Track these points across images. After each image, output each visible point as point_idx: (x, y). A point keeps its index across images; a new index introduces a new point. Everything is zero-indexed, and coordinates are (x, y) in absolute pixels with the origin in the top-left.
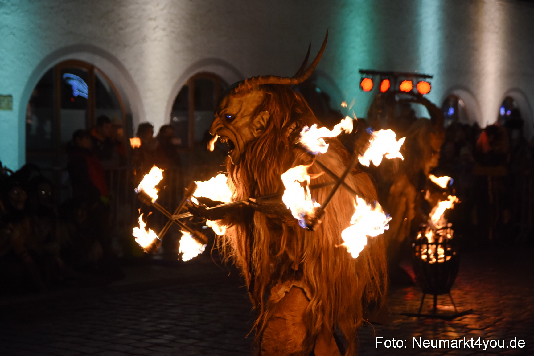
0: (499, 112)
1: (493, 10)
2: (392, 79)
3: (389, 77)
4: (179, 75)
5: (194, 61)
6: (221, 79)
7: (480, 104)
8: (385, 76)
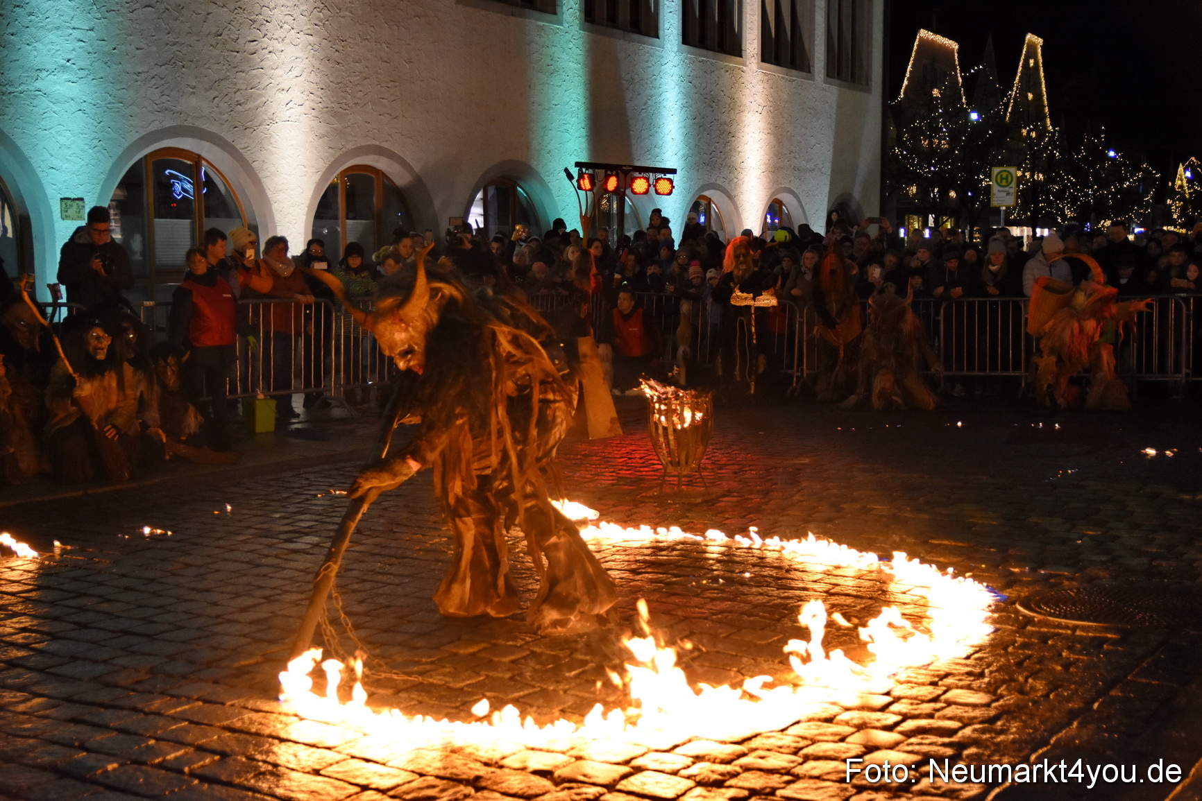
0: (766, 218)
1: (755, 81)
2: (621, 175)
3: (617, 172)
4: (324, 170)
5: (344, 150)
6: (384, 175)
7: (740, 209)
8: (612, 171)
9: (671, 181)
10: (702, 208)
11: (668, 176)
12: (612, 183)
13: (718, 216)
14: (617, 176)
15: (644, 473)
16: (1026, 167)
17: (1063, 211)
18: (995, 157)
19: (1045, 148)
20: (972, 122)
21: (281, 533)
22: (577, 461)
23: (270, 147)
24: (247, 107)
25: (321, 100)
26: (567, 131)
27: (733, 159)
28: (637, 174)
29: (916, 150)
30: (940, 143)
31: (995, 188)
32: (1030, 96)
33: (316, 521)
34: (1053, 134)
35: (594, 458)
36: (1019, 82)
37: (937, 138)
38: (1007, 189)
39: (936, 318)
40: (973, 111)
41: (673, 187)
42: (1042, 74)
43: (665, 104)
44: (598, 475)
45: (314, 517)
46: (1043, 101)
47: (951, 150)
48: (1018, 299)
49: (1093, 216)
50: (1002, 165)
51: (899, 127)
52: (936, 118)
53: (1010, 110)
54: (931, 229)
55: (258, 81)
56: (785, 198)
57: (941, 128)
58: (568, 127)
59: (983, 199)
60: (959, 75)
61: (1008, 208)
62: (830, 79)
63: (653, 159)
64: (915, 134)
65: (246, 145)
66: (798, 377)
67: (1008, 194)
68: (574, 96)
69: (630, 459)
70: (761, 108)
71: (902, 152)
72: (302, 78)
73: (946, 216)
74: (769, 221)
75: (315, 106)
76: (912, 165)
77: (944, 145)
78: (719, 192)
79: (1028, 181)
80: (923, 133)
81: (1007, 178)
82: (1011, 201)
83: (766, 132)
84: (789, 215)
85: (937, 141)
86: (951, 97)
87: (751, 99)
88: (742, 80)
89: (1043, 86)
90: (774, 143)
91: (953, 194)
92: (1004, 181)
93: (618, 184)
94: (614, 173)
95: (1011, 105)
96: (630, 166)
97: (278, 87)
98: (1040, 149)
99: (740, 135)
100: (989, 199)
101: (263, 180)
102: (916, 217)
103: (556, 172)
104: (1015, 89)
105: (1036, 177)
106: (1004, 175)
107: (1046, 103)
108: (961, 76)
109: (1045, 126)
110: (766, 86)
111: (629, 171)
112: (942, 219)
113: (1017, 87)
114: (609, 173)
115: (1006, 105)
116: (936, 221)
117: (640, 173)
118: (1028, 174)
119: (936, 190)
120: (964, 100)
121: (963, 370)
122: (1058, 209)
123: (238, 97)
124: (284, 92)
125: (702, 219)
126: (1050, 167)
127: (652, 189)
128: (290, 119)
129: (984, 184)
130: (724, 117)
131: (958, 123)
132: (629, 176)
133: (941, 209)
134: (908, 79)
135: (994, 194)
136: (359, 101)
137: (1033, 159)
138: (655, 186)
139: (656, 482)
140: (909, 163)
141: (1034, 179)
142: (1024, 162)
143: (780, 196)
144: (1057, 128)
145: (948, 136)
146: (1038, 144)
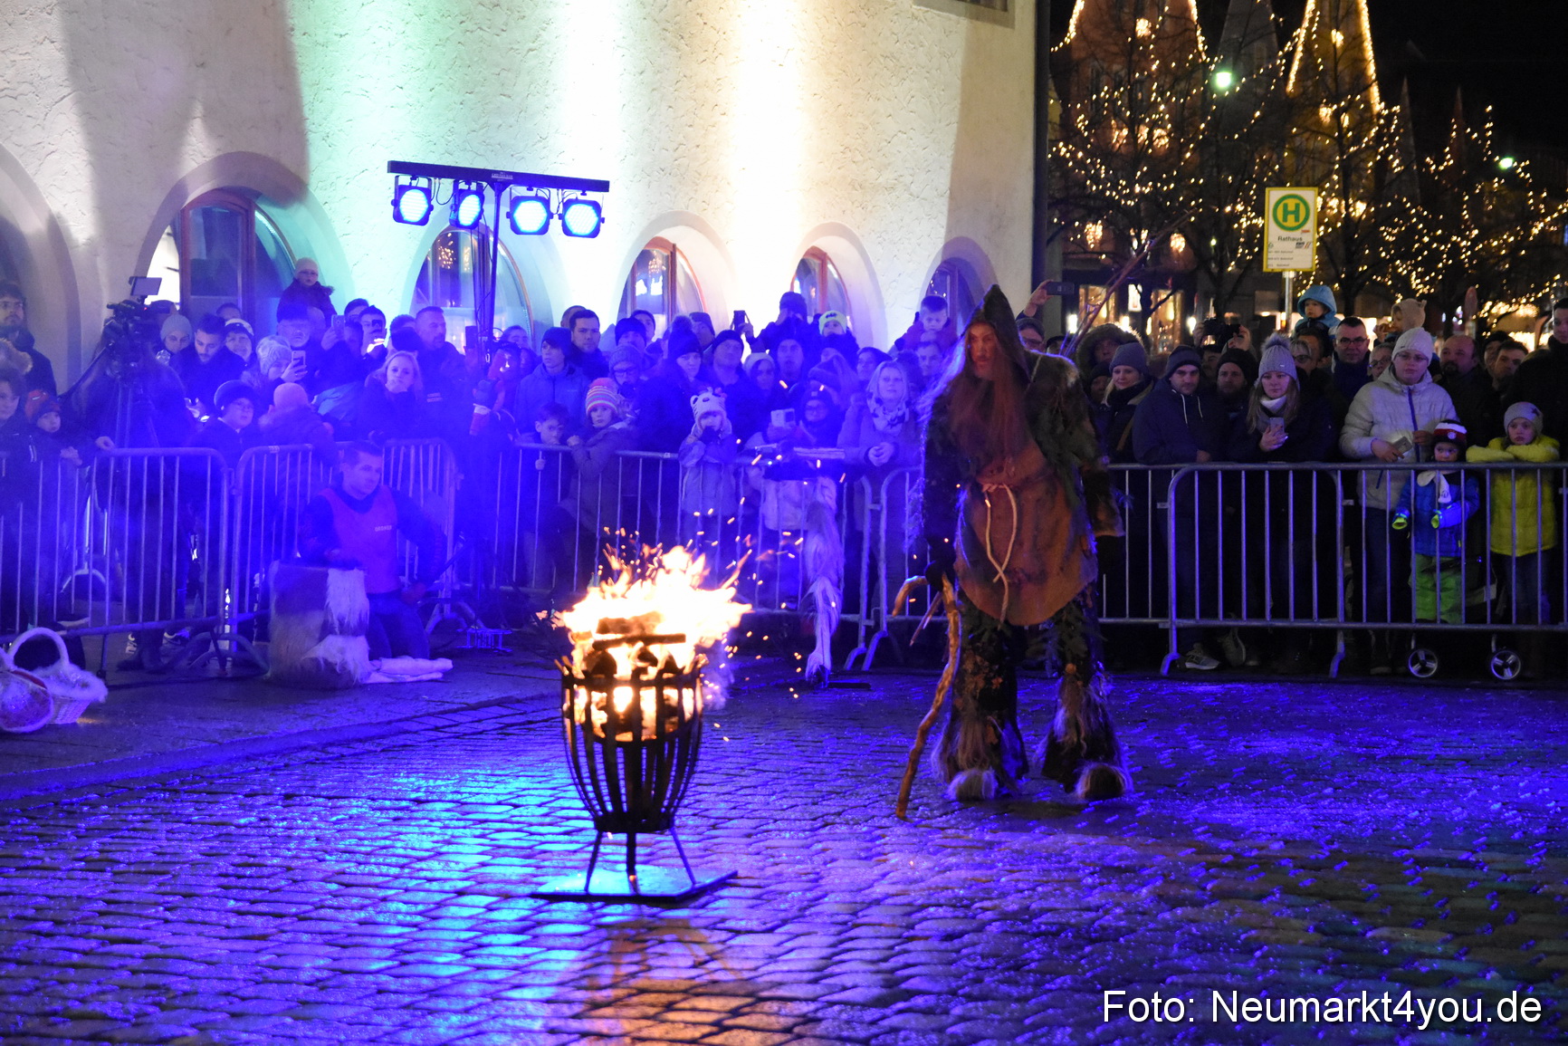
2: (489, 192)
3: (480, 187)
8: (468, 183)
9: (597, 207)
10: (657, 264)
11: (592, 195)
12: (469, 210)
13: (693, 285)
14: (480, 193)
15: (549, 838)
16: (1331, 190)
17: (1406, 281)
18: (1266, 165)
20: (1220, 94)
22: (400, 814)
28: (520, 191)
29: (1104, 152)
31: (1273, 233)
32: (1338, 37)
34: (1389, 119)
35: (439, 806)
36: (1314, 10)
37: (1147, 125)
38: (1297, 234)
39: (1159, 506)
40: (1220, 69)
41: (602, 220)
44: (448, 843)
46: (1364, 50)
47: (1177, 150)
48: (1330, 466)
49: (1471, 292)
50: (1281, 184)
51: (1064, 98)
52: (1146, 83)
53: (1295, 69)
56: (832, 246)
57: (1156, 104)
58: (365, 83)
61: (1300, 273)
64: (1101, 116)
66: (867, 627)
67: (1300, 244)
69: (516, 806)
70: (781, 54)
71: (1074, 154)
73: (1165, 288)
76: (1096, 180)
77: (1162, 139)
78: (694, 232)
79: (1336, 217)
80: (1117, 114)
81: (1296, 212)
82: (1304, 259)
84: (841, 286)
85: (1145, 130)
86: (1175, 37)
87: (762, 35)
89: (1365, 20)
91: (1178, 242)
92: (1291, 218)
94: (474, 186)
95: (1299, 55)
96: (507, 174)
98: (1360, 151)
100: (1259, 257)
102: (1100, 290)
104: (1306, 23)
105: (1351, 209)
106: (1291, 204)
107: (1369, 52)
109: (1369, 106)
111: (505, 184)
112: (1157, 296)
113: (1311, 22)
114: (463, 186)
115: (1289, 58)
116: (1144, 300)
117: (530, 189)
118: (1335, 204)
119: (1144, 234)
120: (1201, 46)
121: (1215, 616)
122: (1396, 276)
126: (1382, 189)
127: (556, 224)
129: (1244, 223)
131: (1190, 94)
132: (505, 194)
133: (1154, 275)
135: (1270, 245)
137: (1346, 172)
138: (561, 217)
139: (579, 856)
140: (1088, 176)
141: (1348, 214)
142: (1327, 177)
143: (825, 244)
144: (1397, 109)
145: (1170, 121)
146: (1357, 140)
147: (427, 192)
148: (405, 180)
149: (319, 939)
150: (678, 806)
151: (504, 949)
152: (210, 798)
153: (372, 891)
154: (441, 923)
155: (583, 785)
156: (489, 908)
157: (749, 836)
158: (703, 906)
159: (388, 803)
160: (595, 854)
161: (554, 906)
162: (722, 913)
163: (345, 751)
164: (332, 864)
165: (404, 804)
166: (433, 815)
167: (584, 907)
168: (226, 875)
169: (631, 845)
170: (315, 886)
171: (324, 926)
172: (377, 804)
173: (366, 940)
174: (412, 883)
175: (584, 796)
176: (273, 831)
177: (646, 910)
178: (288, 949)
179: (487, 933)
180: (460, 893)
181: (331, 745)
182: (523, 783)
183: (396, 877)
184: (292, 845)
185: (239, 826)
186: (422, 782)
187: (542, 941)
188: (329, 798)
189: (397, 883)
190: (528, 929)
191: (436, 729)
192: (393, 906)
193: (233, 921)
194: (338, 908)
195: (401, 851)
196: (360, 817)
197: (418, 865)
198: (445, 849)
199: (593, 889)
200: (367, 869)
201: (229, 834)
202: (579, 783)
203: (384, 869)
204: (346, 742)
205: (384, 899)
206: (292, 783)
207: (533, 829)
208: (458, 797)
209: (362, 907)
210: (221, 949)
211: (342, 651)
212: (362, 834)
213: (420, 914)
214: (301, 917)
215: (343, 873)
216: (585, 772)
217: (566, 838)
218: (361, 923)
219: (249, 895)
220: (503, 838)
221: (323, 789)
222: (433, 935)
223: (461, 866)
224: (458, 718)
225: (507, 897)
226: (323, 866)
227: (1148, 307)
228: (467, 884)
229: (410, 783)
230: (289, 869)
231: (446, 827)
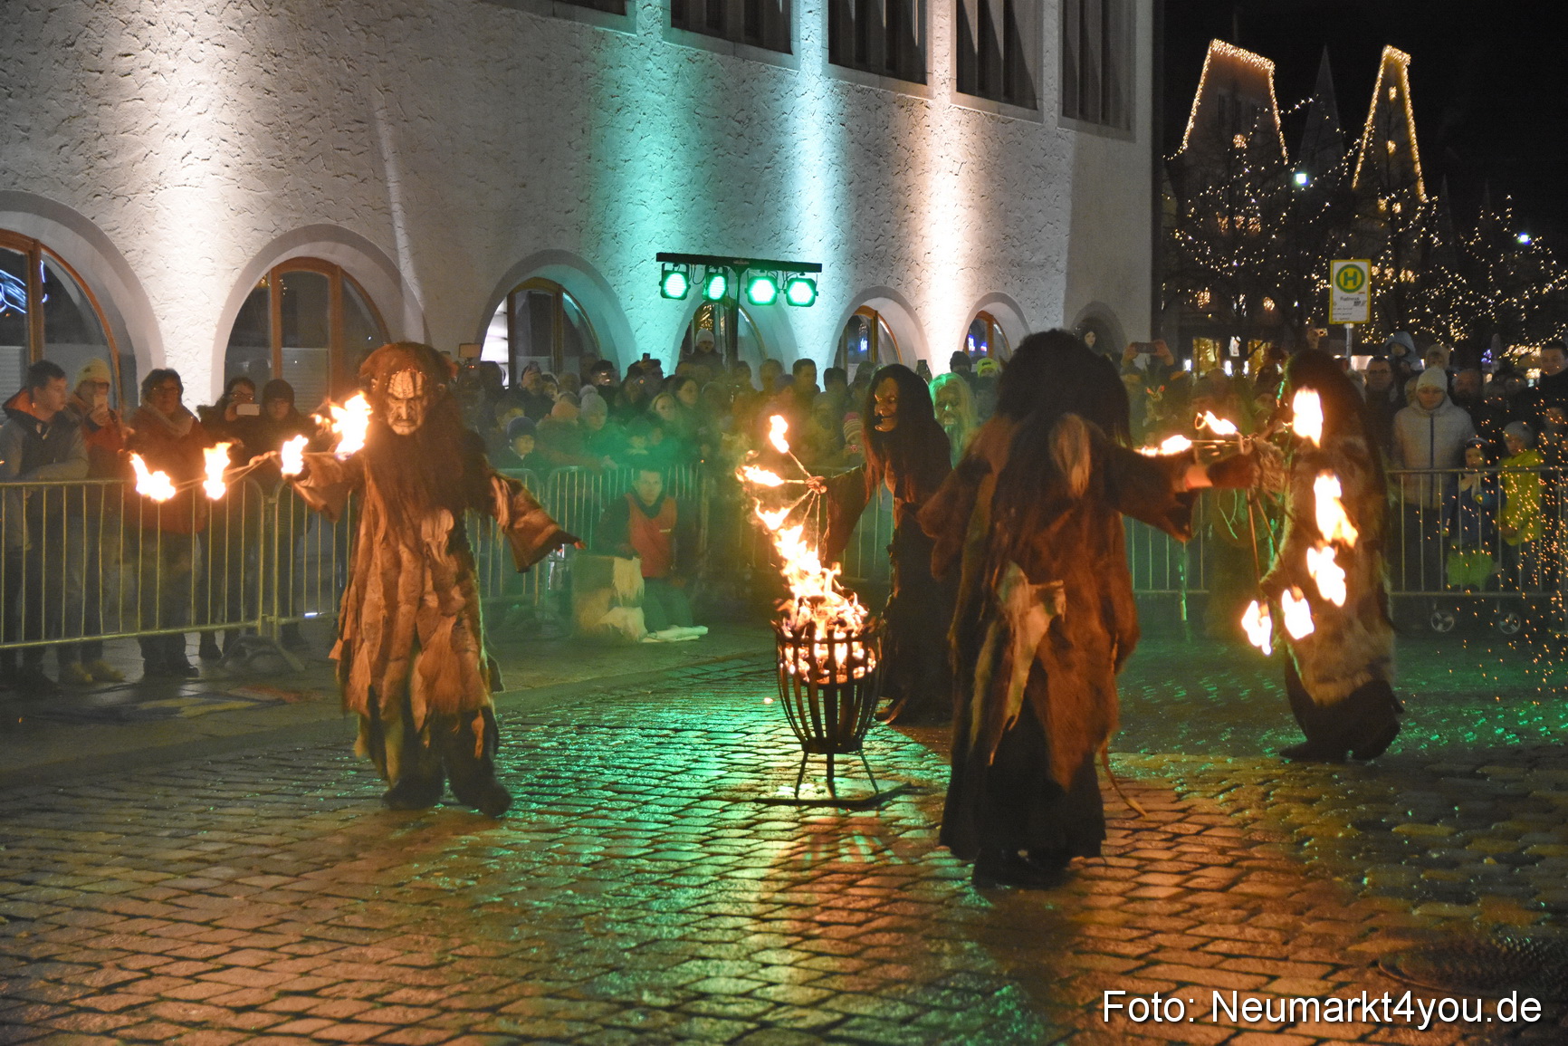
0: (967, 341)
1: (946, 123)
2: (731, 273)
3: (725, 271)
4: (243, 266)
5: (278, 233)
6: (343, 271)
7: (926, 329)
8: (717, 268)
9: (813, 284)
10: (863, 328)
11: (808, 275)
12: (717, 288)
13: (891, 341)
14: (725, 274)
15: (771, 758)
16: (1386, 260)
17: (1446, 330)
18: (1336, 243)
19: (1417, 229)
20: (1298, 189)
21: (169, 862)
22: (662, 740)
23: (154, 228)
24: (117, 161)
25: (239, 151)
26: (643, 203)
27: (912, 247)
28: (756, 272)
29: (1210, 235)
30: (1246, 222)
31: (1337, 294)
32: (1391, 146)
33: (229, 842)
34: (1429, 206)
35: (691, 734)
36: (1373, 124)
37: (1242, 215)
38: (1355, 295)
40: (1298, 171)
41: (817, 294)
42: (1410, 111)
43: (802, 158)
44: (696, 761)
45: (224, 835)
46: (1411, 154)
47: (1266, 233)
49: (1495, 338)
50: (1346, 257)
51: (1180, 196)
52: (1239, 184)
53: (1358, 169)
54: (1234, 360)
55: (135, 119)
56: (996, 309)
57: (1248, 198)
58: (644, 196)
59: (1318, 311)
60: (1276, 112)
61: (1357, 325)
62: (1068, 120)
63: (784, 249)
64: (1207, 207)
65: (114, 225)
67: (1357, 303)
68: (655, 146)
69: (748, 734)
70: (957, 166)
71: (1185, 238)
72: (208, 117)
73: (1259, 338)
74: (972, 347)
75: (229, 160)
76: (1204, 257)
77: (1255, 225)
78: (890, 302)
79: (1389, 283)
81: (1354, 279)
82: (1362, 314)
83: (966, 204)
84: (1003, 339)
85: (1241, 218)
86: (1263, 147)
87: (942, 152)
88: (926, 121)
89: (1412, 130)
90: (980, 222)
91: (1269, 304)
92: (1350, 283)
93: (727, 288)
94: (720, 270)
95: (1361, 159)
96: (745, 260)
97: (169, 130)
98: (1407, 231)
99: (924, 209)
100: (1327, 312)
101: (143, 281)
102: (1209, 341)
103: (627, 269)
104: (1366, 135)
105: (1402, 276)
106: (1351, 272)
107: (1417, 157)
108: (1280, 115)
109: (1416, 197)
110: (966, 130)
111: (745, 267)
112: (1251, 345)
113: (1370, 133)
114: (712, 270)
115: (1353, 161)
116: (1242, 347)
117: (762, 271)
118: (1389, 272)
119: (1242, 298)
120: (1284, 152)
122: (1438, 327)
123: (102, 146)
124: (178, 139)
125: (864, 345)
126: (1426, 260)
127: (782, 297)
128: (188, 183)
129: (1318, 288)
130: (898, 181)
131: (1275, 190)
132: (744, 274)
133: (1250, 328)
134: (1194, 120)
135: (1334, 304)
136: (302, 154)
137: (1396, 248)
138: (787, 292)
139: (793, 771)
140: (1196, 255)
141: (1399, 280)
142: (1382, 252)
143: (990, 308)
144: (1435, 198)
145: (1259, 211)
146: (1405, 223)
147: (686, 274)
148: (669, 266)
149: (596, 832)
150: (865, 733)
151: (733, 842)
152: (524, 728)
153: (637, 797)
154: (686, 821)
155: (793, 718)
156: (723, 810)
157: (922, 756)
158: (883, 809)
159: (653, 732)
160: (803, 770)
161: (772, 809)
162: (897, 814)
163: (625, 693)
164: (609, 776)
165: (665, 732)
166: (686, 741)
167: (794, 809)
168: (531, 785)
169: (830, 763)
170: (595, 793)
171: (601, 823)
172: (646, 732)
173: (630, 833)
174: (667, 791)
175: (795, 728)
176: (567, 753)
177: (842, 812)
178: (575, 839)
179: (720, 828)
180: (703, 798)
181: (615, 688)
182: (754, 716)
183: (656, 786)
184: (581, 763)
185: (543, 749)
186: (679, 716)
187: (761, 835)
188: (610, 728)
189: (656, 791)
190: (751, 825)
191: (693, 676)
192: (652, 808)
193: (535, 818)
194: (612, 810)
195: (661, 768)
196: (630, 744)
197: (672, 778)
198: (693, 765)
199: (801, 797)
200: (635, 780)
201: (537, 754)
202: (791, 717)
203: (647, 781)
204: (627, 688)
205: (646, 803)
206: (584, 715)
207: (759, 751)
208: (705, 727)
209: (629, 809)
210: (525, 839)
211: (625, 618)
212: (632, 755)
213: (672, 814)
214: (584, 816)
215: (617, 783)
216: (795, 710)
217: (785, 757)
218: (628, 820)
219: (547, 799)
220: (738, 758)
221: (609, 721)
222: (679, 829)
223: (705, 779)
224: (709, 668)
225: (736, 801)
226: (603, 778)
227: (1245, 353)
228: (708, 791)
229: (670, 716)
230: (578, 780)
231: (696, 750)
